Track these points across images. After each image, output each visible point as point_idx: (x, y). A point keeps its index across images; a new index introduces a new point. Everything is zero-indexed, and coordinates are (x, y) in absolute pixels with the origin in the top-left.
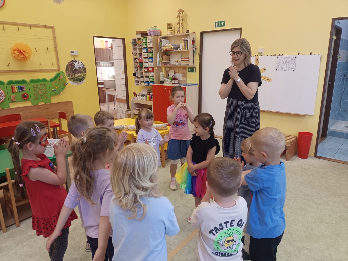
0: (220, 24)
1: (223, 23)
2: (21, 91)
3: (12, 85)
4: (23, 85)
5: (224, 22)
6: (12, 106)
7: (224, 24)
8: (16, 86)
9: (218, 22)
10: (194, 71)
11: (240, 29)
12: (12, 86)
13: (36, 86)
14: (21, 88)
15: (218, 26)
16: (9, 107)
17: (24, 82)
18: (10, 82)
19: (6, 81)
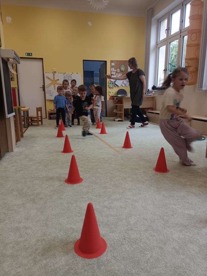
0: (29, 54)
1: (30, 54)
5: (32, 53)
7: (32, 54)
9: (28, 53)
10: (13, 80)
11: (42, 59)
15: (28, 55)
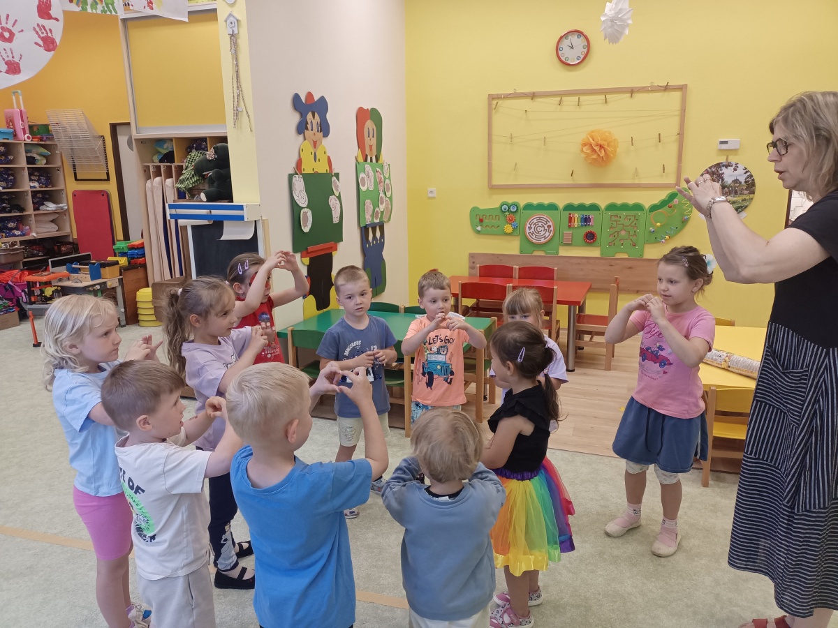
2: (586, 225)
3: (570, 212)
4: (591, 214)
6: (564, 252)
8: (577, 215)
12: (570, 214)
13: (616, 219)
14: (586, 220)
16: (557, 253)
17: (594, 207)
18: (569, 207)
19: (561, 205)
